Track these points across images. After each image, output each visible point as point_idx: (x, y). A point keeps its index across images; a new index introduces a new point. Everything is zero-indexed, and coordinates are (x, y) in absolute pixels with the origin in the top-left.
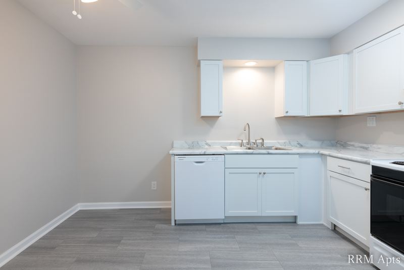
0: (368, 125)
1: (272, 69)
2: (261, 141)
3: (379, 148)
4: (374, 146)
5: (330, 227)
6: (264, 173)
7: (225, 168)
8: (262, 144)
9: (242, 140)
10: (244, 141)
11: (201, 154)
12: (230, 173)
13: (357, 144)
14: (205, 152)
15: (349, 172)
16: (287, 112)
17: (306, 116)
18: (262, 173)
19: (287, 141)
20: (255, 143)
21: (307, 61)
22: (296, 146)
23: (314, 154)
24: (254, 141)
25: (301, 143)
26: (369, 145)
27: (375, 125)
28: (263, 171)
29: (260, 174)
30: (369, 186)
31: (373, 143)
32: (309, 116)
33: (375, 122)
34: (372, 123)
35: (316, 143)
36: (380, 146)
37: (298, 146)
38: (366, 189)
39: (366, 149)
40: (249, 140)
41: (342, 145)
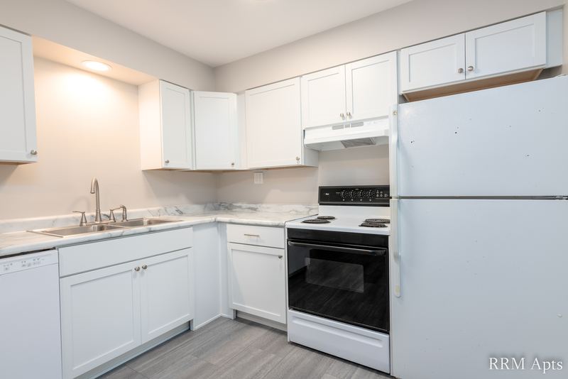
0: (255, 182)
1: (134, 88)
2: (121, 211)
3: (268, 208)
4: (264, 205)
5: (232, 316)
6: (145, 268)
7: (60, 278)
8: (124, 217)
9: (83, 213)
10: (87, 214)
12: (72, 286)
13: (244, 205)
15: (257, 241)
16: (168, 162)
17: (191, 169)
18: (141, 269)
19: (162, 208)
20: (109, 217)
21: (190, 90)
22: (175, 215)
23: (210, 223)
24: (108, 213)
25: (181, 209)
26: (258, 205)
27: (262, 182)
28: (141, 264)
29: (138, 270)
30: (284, 253)
31: (262, 203)
32: (194, 169)
33: (262, 179)
34: (258, 180)
35: (197, 208)
36: (268, 206)
37: (177, 213)
38: (280, 257)
39: (255, 209)
40: (98, 210)
41: (227, 208)
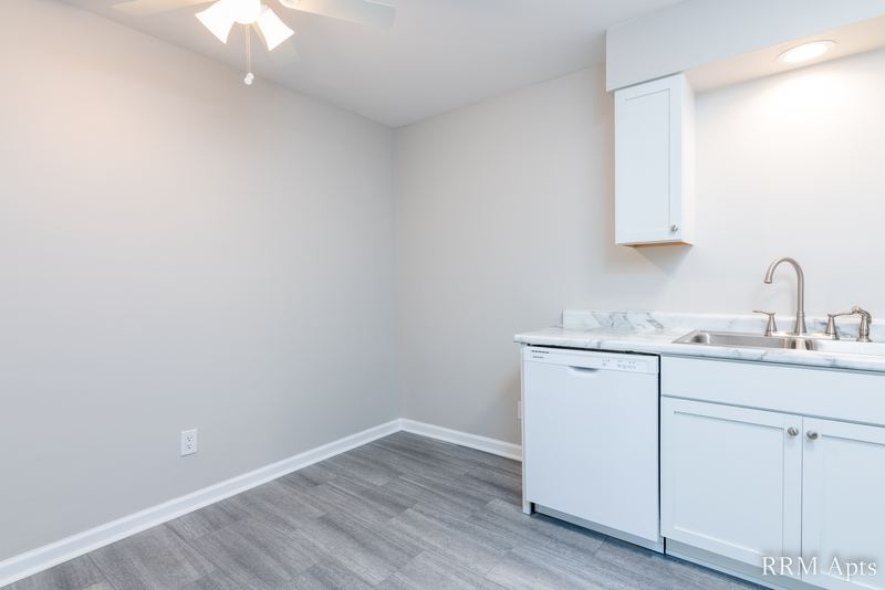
2: (857, 318)
6: (813, 436)
7: (661, 395)
9: (771, 315)
11: (589, 347)
14: (599, 343)
18: (803, 434)
40: (800, 314)
